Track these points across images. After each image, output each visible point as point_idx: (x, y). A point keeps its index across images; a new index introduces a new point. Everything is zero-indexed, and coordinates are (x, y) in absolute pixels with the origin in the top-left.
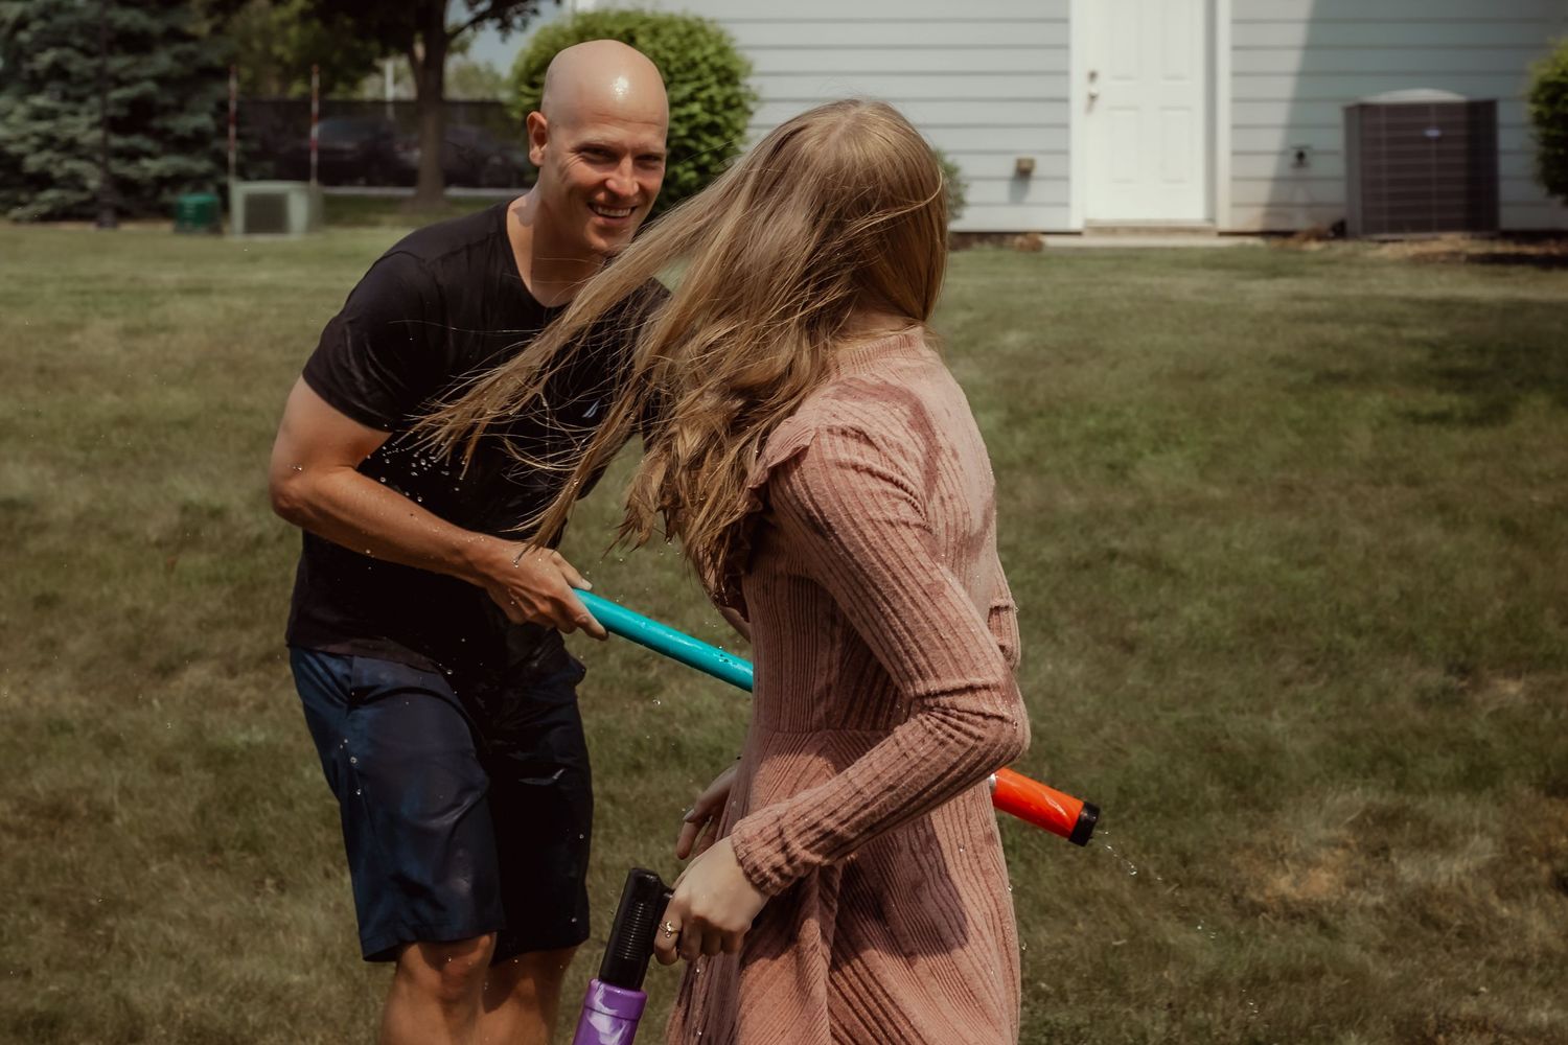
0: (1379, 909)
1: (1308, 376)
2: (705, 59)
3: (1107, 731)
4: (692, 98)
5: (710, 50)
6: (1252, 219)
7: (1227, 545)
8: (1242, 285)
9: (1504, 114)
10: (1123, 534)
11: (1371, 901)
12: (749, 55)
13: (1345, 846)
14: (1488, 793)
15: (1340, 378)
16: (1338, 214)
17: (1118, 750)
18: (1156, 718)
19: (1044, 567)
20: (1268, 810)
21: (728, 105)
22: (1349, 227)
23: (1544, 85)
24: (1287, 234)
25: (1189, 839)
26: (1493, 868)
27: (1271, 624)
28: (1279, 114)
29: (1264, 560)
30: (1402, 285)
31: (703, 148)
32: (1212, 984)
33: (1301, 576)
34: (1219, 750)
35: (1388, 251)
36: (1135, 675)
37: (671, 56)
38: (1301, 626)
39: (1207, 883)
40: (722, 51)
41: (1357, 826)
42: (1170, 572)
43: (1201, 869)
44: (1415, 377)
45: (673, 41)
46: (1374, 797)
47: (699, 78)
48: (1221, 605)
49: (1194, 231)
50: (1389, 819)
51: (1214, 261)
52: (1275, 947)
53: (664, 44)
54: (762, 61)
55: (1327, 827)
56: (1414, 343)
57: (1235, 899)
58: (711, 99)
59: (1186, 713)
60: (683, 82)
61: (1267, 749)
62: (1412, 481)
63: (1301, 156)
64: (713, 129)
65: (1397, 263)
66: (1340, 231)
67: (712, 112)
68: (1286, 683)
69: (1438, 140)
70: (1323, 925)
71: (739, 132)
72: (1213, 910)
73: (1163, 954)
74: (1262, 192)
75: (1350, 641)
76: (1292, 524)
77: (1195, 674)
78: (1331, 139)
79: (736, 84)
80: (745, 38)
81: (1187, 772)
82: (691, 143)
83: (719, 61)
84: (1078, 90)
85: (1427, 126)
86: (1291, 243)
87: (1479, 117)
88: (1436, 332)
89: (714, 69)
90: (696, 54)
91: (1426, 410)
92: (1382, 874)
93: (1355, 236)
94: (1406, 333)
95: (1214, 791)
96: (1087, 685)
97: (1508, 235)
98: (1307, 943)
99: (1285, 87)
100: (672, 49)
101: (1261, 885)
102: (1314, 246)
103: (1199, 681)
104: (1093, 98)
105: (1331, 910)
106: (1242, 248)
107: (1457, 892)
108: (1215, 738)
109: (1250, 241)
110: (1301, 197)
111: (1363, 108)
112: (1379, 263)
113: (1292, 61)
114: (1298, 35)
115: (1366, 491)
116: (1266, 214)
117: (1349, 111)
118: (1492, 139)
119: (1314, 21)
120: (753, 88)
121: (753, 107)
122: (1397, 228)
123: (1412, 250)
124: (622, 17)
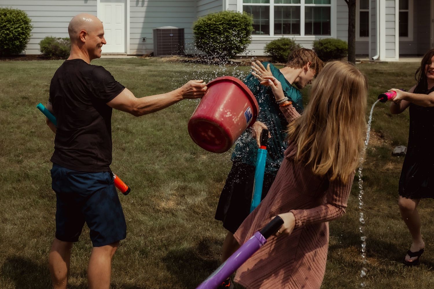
0: (184, 210)
1: (155, 89)
2: (21, 19)
3: (121, 169)
4: (19, 27)
5: (22, 17)
6: (134, 52)
7: (142, 126)
8: (137, 68)
9: (186, 31)
10: (120, 124)
11: (182, 208)
12: (30, 18)
13: (175, 195)
14: (203, 182)
16: (152, 51)
17: (124, 174)
18: (131, 166)
20: (158, 187)
21: (26, 28)
22: (154, 54)
23: (196, 26)
24: (142, 55)
25: (142, 194)
26: (207, 199)
27: (153, 144)
28: (140, 31)
29: (150, 129)
30: (169, 68)
31: (21, 38)
33: (158, 133)
34: (145, 173)
35: (163, 59)
36: (125, 156)
37: (14, 18)
38: (159, 144)
39: (147, 205)
40: (25, 17)
41: (177, 190)
42: (131, 132)
43: (145, 202)
45: (15, 15)
46: (179, 183)
47: (20, 23)
48: (142, 140)
49: (122, 55)
50: (184, 188)
51: (128, 62)
52: (165, 220)
53: (13, 16)
54: (33, 19)
55: (171, 191)
57: (153, 209)
58: (23, 27)
59: (137, 165)
60: (17, 24)
61: (156, 173)
62: (179, 112)
63: (144, 39)
64: (23, 34)
65: (167, 62)
66: (152, 55)
67: (23, 30)
68: (157, 157)
69: (172, 36)
70: (173, 214)
71: (28, 34)
72: (149, 211)
73: (140, 222)
74: (136, 47)
75: (170, 147)
76: (155, 121)
77: (138, 156)
78: (150, 36)
79: (28, 24)
80: (29, 14)
81: (139, 178)
82: (18, 37)
83: (24, 19)
85: (170, 33)
86: (143, 57)
87: (180, 32)
89: (23, 21)
90: (19, 18)
92: (184, 201)
93: (156, 56)
95: (145, 183)
97: (186, 56)
98: (170, 219)
99: (141, 25)
100: (14, 17)
101: (158, 205)
102: (148, 58)
103: (139, 157)
105: (174, 211)
106: (133, 58)
107: (201, 205)
108: (144, 170)
109: (134, 57)
110: (144, 48)
111: (157, 30)
112: (162, 62)
113: (142, 20)
114: (143, 15)
115: (170, 114)
116: (137, 51)
117: (154, 30)
118: (183, 36)
119: (146, 12)
120: (31, 25)
121: (31, 29)
122: (164, 54)
123: (168, 59)
124: (4, 10)
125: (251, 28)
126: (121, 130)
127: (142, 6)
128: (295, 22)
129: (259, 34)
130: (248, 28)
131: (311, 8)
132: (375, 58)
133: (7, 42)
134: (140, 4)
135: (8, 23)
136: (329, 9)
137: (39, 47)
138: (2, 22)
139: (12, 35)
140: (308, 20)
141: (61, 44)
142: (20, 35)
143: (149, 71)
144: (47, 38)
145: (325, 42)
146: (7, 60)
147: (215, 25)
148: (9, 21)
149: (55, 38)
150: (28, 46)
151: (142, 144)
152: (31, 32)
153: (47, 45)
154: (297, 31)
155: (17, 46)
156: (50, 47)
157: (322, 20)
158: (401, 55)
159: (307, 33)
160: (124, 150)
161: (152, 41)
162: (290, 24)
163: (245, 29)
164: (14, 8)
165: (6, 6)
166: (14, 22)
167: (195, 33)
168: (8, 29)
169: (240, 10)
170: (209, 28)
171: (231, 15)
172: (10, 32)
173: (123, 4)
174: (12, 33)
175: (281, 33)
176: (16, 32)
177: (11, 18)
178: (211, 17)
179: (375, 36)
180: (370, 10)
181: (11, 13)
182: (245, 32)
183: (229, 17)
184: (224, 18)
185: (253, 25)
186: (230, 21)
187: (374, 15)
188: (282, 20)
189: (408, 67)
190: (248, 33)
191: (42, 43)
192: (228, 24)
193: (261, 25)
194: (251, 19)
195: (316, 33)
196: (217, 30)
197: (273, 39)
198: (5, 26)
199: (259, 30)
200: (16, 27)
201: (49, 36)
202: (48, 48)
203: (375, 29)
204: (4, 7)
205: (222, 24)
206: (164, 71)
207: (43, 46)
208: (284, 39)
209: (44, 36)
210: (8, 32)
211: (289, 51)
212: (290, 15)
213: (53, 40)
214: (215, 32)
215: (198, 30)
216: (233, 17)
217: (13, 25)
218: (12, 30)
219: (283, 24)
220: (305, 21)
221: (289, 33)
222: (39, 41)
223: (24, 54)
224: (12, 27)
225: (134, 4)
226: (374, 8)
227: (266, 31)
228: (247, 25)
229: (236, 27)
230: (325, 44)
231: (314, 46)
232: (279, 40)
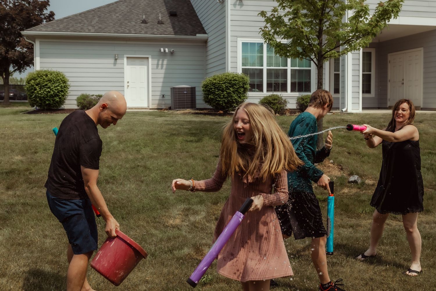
0: (187, 225)
1: (169, 134)
2: (60, 79)
3: (139, 196)
4: (58, 86)
5: (61, 77)
6: (155, 106)
7: (157, 164)
8: (156, 118)
9: (197, 89)
10: (140, 162)
11: (186, 224)
12: (68, 78)
13: (181, 215)
14: (203, 205)
15: (174, 135)
16: (170, 106)
17: (142, 200)
18: (148, 194)
19: (127, 168)
20: (168, 209)
21: (64, 87)
22: (171, 108)
23: (204, 85)
24: (161, 109)
25: (155, 215)
26: (205, 217)
27: (166, 177)
28: (160, 89)
29: (164, 166)
30: (182, 118)
31: (60, 95)
32: (161, 240)
33: (170, 169)
34: (159, 199)
35: (178, 112)
36: (143, 187)
37: (54, 78)
39: (158, 222)
41: (182, 211)
42: (148, 168)
43: (157, 220)
44: (187, 134)
45: (55, 76)
46: (185, 206)
47: (59, 82)
48: (157, 174)
49: (146, 109)
50: (188, 210)
51: (150, 114)
52: (171, 233)
53: (53, 76)
54: (70, 79)
55: (178, 212)
56: (186, 128)
57: (163, 225)
58: (61, 86)
59: (152, 193)
60: (56, 83)
61: (167, 198)
62: (187, 152)
63: (163, 96)
64: (62, 91)
65: (181, 114)
66: (170, 108)
67: (62, 88)
69: (186, 93)
70: (178, 229)
71: (66, 92)
72: (160, 227)
73: (152, 235)
74: (157, 102)
76: (168, 160)
77: (153, 186)
78: (168, 93)
79: (66, 83)
80: (67, 75)
81: (154, 203)
82: (58, 94)
83: (63, 79)
84: (126, 85)
85: (184, 91)
86: (162, 111)
87: (193, 90)
88: (190, 127)
89: (62, 81)
90: (59, 78)
91: (189, 140)
92: (187, 219)
93: (173, 110)
94: (184, 127)
95: (158, 206)
96: (135, 189)
97: (197, 109)
98: (176, 232)
99: (161, 84)
101: (168, 222)
102: (166, 111)
103: (154, 187)
104: (128, 86)
105: (180, 226)
106: (154, 111)
107: (200, 222)
108: (158, 197)
109: (155, 110)
110: (163, 103)
111: (174, 88)
112: (177, 114)
113: (162, 80)
114: (162, 76)
115: (180, 154)
116: (158, 106)
117: (171, 88)
118: (195, 93)
119: (165, 73)
120: (69, 84)
121: (69, 87)
122: (180, 108)
123: (182, 112)
124: (45, 71)
125: (248, 86)
126: (141, 166)
127: (162, 69)
128: (283, 82)
129: (255, 91)
130: (245, 86)
131: (296, 70)
132: (344, 110)
133: (48, 98)
134: (160, 67)
135: (50, 82)
136: (310, 71)
137: (75, 102)
138: (44, 82)
139: (52, 93)
140: (294, 80)
141: (94, 100)
142: (59, 93)
143: (165, 121)
144: (83, 95)
145: (306, 98)
146: (49, 113)
147: (219, 84)
148: (50, 81)
149: (89, 95)
150: (67, 102)
151: (157, 177)
152: (69, 90)
153: (83, 101)
154: (284, 89)
155: (57, 102)
156: (85, 102)
157: (304, 80)
158: (364, 108)
159: (293, 90)
160: (142, 182)
161: (169, 98)
162: (279, 84)
163: (243, 87)
164: (54, 70)
165: (47, 68)
166: (54, 81)
167: (204, 91)
168: (49, 88)
169: (240, 72)
170: (215, 86)
171: (231, 76)
172: (51, 90)
173: (146, 67)
174: (53, 91)
175: (272, 91)
176: (55, 90)
177: (51, 78)
178: (216, 77)
179: (344, 93)
180: (340, 73)
181: (51, 74)
182: (242, 89)
183: (230, 78)
184: (226, 78)
185: (250, 84)
186: (231, 80)
187: (344, 76)
188: (273, 80)
189: (367, 117)
190: (245, 90)
191: (78, 99)
192: (229, 83)
193: (257, 84)
194: (248, 79)
195: (300, 90)
196: (220, 88)
197: (265, 95)
198: (46, 85)
199: (255, 89)
200: (56, 85)
201: (84, 93)
202: (83, 103)
203: (344, 87)
204: (45, 69)
205: (225, 83)
206: (177, 121)
207: (79, 101)
208: (274, 95)
209: (80, 93)
210: (49, 90)
211: (277, 105)
212: (279, 76)
213: (87, 96)
214: (219, 90)
215: (206, 88)
216: (233, 78)
217: (53, 84)
218: (53, 88)
219: (274, 83)
220: (291, 81)
221: (278, 91)
222: (75, 98)
223: (63, 108)
224: (52, 86)
225: (155, 67)
226: (344, 71)
227: (260, 89)
228: (245, 84)
229: (236, 85)
230: (306, 99)
231: (297, 101)
232: (270, 96)
